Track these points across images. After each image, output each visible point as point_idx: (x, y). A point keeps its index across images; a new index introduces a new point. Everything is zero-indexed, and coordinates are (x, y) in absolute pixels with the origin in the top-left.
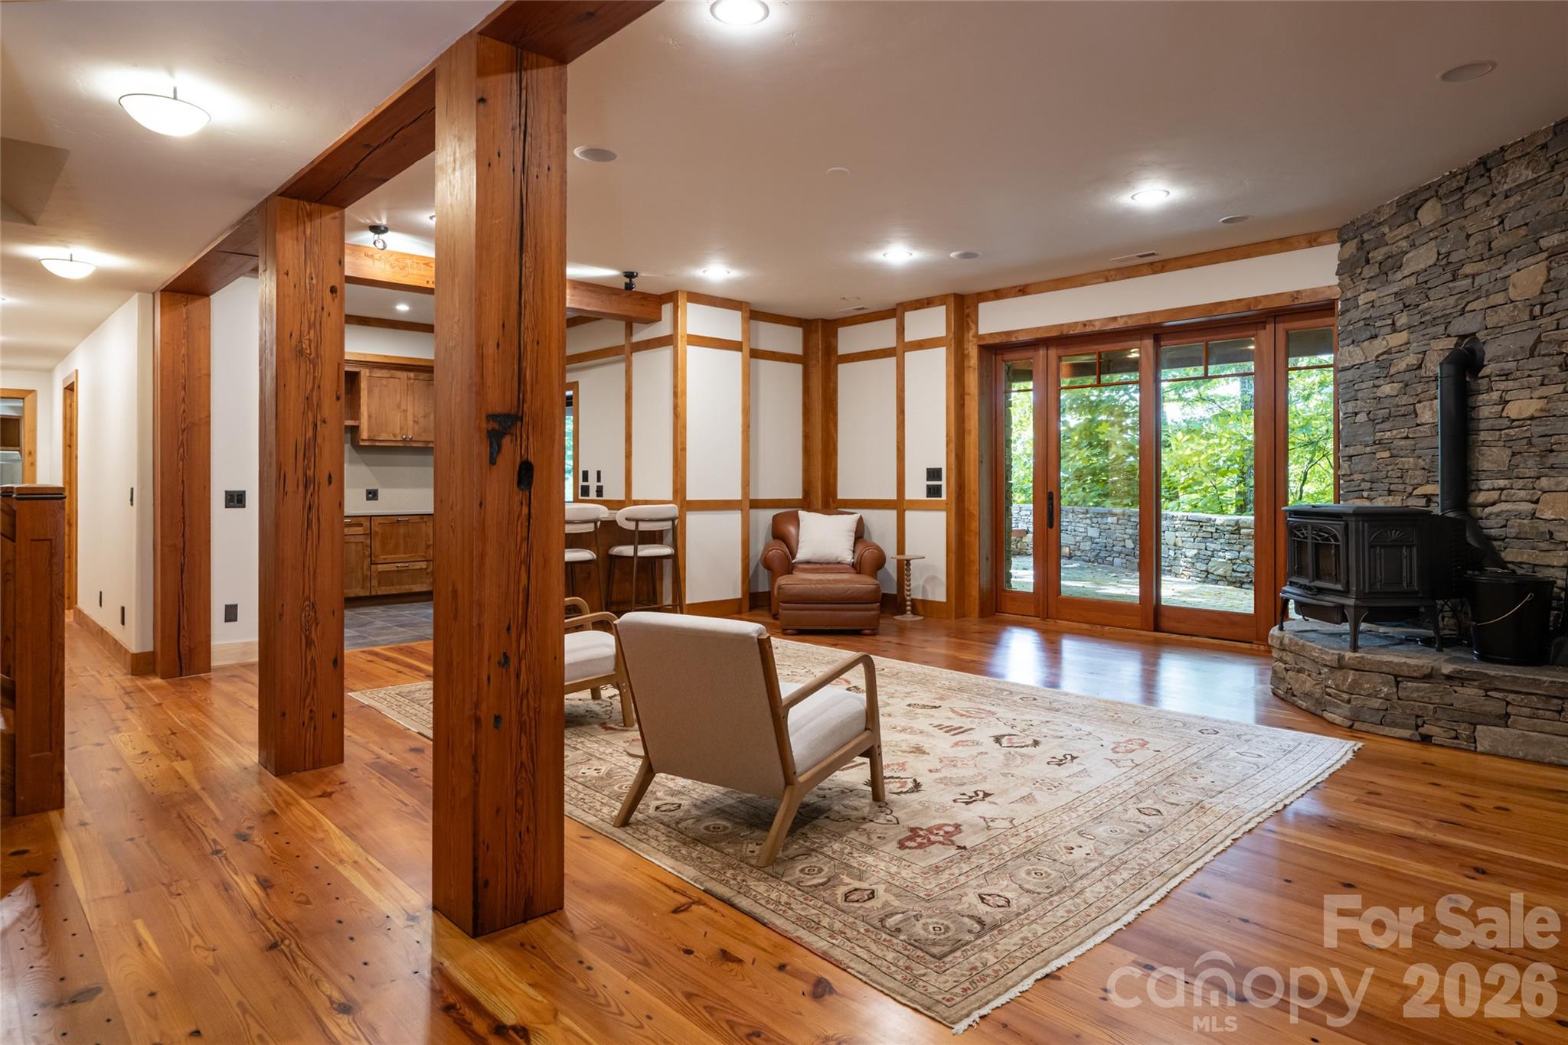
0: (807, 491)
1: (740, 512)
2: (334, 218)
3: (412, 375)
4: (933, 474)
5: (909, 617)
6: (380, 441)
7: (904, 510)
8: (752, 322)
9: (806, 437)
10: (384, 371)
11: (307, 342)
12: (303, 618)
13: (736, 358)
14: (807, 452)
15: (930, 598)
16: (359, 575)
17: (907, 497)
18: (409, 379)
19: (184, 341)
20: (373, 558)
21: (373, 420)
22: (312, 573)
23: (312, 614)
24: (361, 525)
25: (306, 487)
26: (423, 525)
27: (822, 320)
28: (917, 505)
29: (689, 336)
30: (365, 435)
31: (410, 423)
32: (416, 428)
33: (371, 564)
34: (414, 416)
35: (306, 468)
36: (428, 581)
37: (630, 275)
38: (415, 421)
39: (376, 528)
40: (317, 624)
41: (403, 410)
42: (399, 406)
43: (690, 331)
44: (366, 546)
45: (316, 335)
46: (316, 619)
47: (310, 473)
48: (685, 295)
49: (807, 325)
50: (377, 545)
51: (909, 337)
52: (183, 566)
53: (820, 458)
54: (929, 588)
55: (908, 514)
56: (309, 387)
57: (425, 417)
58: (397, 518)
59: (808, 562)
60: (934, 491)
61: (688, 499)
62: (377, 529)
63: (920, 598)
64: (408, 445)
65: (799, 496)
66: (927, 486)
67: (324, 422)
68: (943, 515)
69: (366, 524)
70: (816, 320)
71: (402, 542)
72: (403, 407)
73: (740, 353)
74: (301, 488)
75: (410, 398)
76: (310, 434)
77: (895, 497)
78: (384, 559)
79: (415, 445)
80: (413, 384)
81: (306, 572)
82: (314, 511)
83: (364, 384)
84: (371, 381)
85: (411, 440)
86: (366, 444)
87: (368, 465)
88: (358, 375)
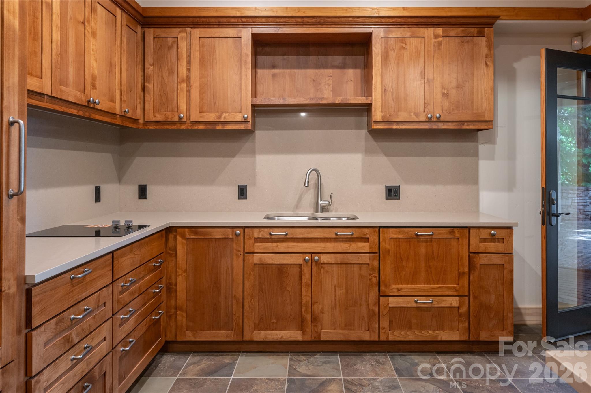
3: (440, 31)
6: (398, 122)
10: (403, 28)
16: (364, 309)
18: (436, 36)
20: (383, 288)
21: (389, 94)
24: (366, 240)
26: (454, 243)
30: (378, 114)
31: (438, 96)
32: (446, 104)
33: (380, 296)
34: (443, 87)
36: (461, 326)
38: (443, 94)
39: (386, 245)
41: (429, 80)
42: (422, 76)
44: (373, 269)
50: (388, 269)
57: (458, 87)
58: (416, 231)
62: (388, 247)
64: (435, 127)
69: (374, 238)
71: (423, 265)
72: (429, 76)
75: (438, 63)
78: (399, 290)
79: (443, 126)
80: (440, 43)
83: (377, 48)
84: (386, 43)
85: (439, 120)
86: (381, 127)
87: (387, 155)
88: (368, 36)
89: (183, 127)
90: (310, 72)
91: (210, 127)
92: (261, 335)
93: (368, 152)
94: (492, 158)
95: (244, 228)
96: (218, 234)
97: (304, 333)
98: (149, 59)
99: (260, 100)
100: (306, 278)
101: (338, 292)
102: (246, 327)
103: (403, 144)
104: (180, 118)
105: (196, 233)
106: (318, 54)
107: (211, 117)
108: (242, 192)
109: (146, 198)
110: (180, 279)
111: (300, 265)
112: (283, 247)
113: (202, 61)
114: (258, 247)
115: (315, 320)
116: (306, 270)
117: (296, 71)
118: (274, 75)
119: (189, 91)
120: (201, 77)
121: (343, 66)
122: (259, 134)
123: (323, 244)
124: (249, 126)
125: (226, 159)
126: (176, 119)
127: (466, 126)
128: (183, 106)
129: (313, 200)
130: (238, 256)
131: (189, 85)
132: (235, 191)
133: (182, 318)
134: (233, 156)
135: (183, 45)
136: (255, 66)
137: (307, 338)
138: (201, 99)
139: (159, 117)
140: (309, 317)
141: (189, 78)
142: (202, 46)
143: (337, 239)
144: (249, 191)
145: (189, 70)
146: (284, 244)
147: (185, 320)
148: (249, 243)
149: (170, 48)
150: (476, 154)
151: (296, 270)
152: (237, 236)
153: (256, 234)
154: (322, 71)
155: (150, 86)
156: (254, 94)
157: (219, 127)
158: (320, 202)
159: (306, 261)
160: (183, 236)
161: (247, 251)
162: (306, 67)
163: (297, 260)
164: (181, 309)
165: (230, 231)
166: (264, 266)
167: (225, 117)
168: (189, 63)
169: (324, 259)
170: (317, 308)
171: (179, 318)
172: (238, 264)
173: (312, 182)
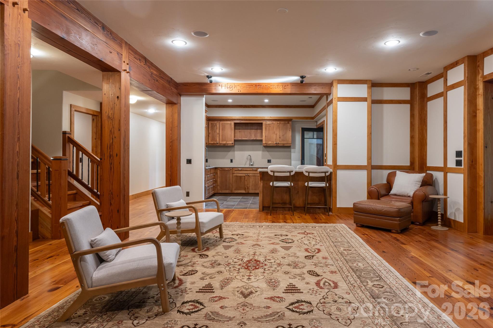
0: (412, 163)
1: (366, 170)
2: (118, 75)
3: (278, 122)
4: (459, 154)
5: (439, 228)
6: (269, 144)
7: (447, 173)
8: (373, 88)
9: (412, 137)
10: (270, 122)
11: (110, 114)
12: (109, 197)
13: (364, 105)
14: (412, 144)
15: (457, 220)
17: (448, 166)
18: (278, 124)
19: (171, 117)
21: (267, 137)
22: (112, 183)
23: (112, 196)
25: (110, 157)
27: (419, 82)
28: (452, 171)
29: (338, 98)
30: (264, 142)
32: (280, 139)
35: (110, 152)
37: (302, 77)
38: (279, 137)
40: (113, 199)
41: (276, 134)
42: (274, 133)
43: (339, 96)
45: (113, 111)
46: (113, 197)
47: (111, 153)
48: (337, 81)
49: (412, 86)
51: (449, 83)
52: (171, 180)
53: (417, 147)
54: (457, 214)
55: (449, 175)
56: (111, 127)
57: (283, 136)
59: (395, 195)
60: (459, 163)
61: (338, 164)
63: (453, 219)
64: (278, 145)
65: (408, 164)
66: (456, 160)
67: (115, 138)
68: (462, 176)
70: (416, 83)
72: (276, 133)
73: (366, 103)
74: (109, 158)
75: (278, 130)
76: (111, 141)
77: (443, 166)
79: (280, 145)
81: (110, 183)
82: (112, 164)
83: (264, 127)
84: (266, 125)
85: (278, 144)
86: (265, 145)
87: (268, 152)
88: (262, 123)
89: (218, 145)
90: (249, 131)
91: (224, 145)
92: (236, 192)
93: (263, 151)
94: (295, 152)
95: (232, 168)
96: (227, 169)
97: (245, 191)
98: (210, 129)
99: (236, 139)
100: (246, 179)
101: (253, 182)
102: (233, 190)
103: (280, 149)
104: (217, 143)
105: (222, 169)
106: (251, 126)
107: (224, 142)
108: (232, 161)
109: (207, 162)
110: (218, 179)
111: (245, 176)
112: (241, 172)
113: (222, 130)
114: (236, 172)
115: (248, 188)
116: (246, 177)
117: (245, 130)
118: (239, 131)
119: (219, 136)
120: (222, 133)
121: (257, 129)
122: (236, 146)
123: (250, 172)
124: (233, 145)
125: (227, 153)
126: (216, 143)
127: (285, 145)
128: (218, 140)
129: (249, 163)
130: (231, 174)
131: (219, 135)
132: (230, 161)
133: (219, 187)
134: (229, 152)
135: (218, 126)
136: (235, 129)
137: (246, 192)
138: (222, 138)
139: (212, 143)
140: (247, 188)
141: (219, 133)
142: (222, 126)
143: (253, 170)
144: (233, 160)
145: (219, 131)
146: (241, 171)
147: (219, 188)
148: (233, 171)
149: (215, 126)
150: (290, 152)
151: (244, 177)
152: (231, 169)
153: (235, 169)
154: (252, 130)
155: (210, 135)
156: (235, 137)
157: (226, 145)
158: (251, 163)
159: (246, 175)
160: (219, 170)
161: (233, 173)
162: (248, 129)
163: (244, 175)
164: (219, 186)
165: (229, 168)
166: (237, 176)
167: (228, 143)
168: (219, 129)
169: (250, 175)
170: (248, 186)
171: (218, 188)
172: (231, 176)
173: (249, 159)
